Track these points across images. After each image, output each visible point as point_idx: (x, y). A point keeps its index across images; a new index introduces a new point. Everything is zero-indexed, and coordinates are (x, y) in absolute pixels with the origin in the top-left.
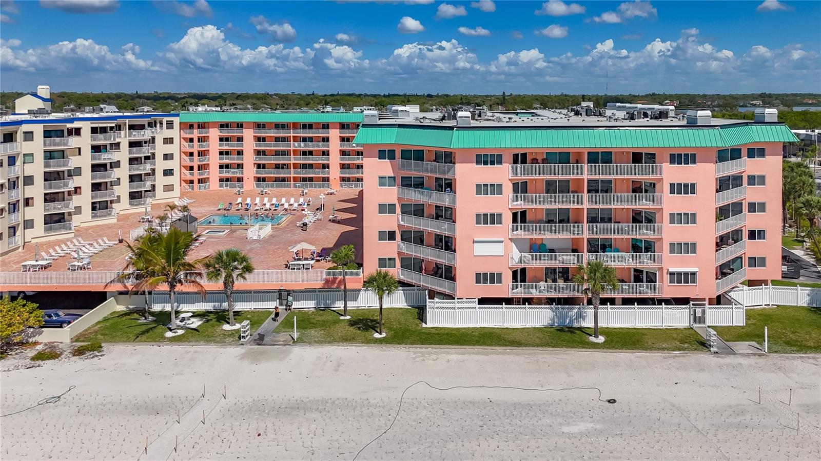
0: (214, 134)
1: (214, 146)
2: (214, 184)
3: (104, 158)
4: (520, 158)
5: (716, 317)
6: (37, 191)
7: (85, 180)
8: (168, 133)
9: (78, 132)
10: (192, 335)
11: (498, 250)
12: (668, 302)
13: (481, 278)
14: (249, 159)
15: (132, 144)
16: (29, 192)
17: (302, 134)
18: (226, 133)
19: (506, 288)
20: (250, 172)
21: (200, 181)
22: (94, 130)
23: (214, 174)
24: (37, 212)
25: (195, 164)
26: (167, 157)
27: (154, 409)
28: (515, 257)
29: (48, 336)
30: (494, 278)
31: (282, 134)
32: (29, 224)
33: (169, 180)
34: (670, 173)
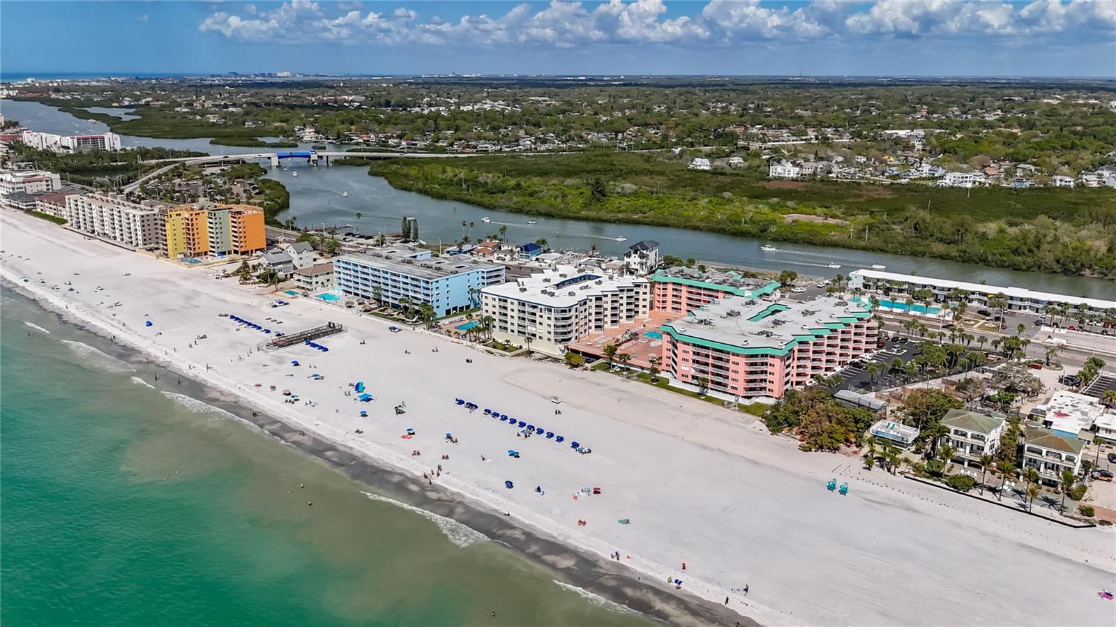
0: (670, 287)
1: (670, 292)
2: (669, 309)
3: (616, 305)
4: (694, 345)
5: (742, 401)
6: (593, 318)
7: (609, 313)
8: (645, 290)
9: (607, 296)
10: (616, 372)
11: (687, 369)
12: (730, 394)
13: (683, 375)
14: (684, 301)
15: (628, 297)
16: (591, 318)
17: (707, 293)
18: (675, 287)
19: (690, 380)
20: (684, 307)
21: (663, 308)
22: (612, 295)
23: (669, 305)
24: (593, 324)
25: (661, 300)
26: (644, 300)
27: (599, 384)
28: (693, 372)
29: (587, 365)
30: (687, 376)
31: (699, 291)
32: (590, 328)
33: (644, 309)
34: (732, 358)
